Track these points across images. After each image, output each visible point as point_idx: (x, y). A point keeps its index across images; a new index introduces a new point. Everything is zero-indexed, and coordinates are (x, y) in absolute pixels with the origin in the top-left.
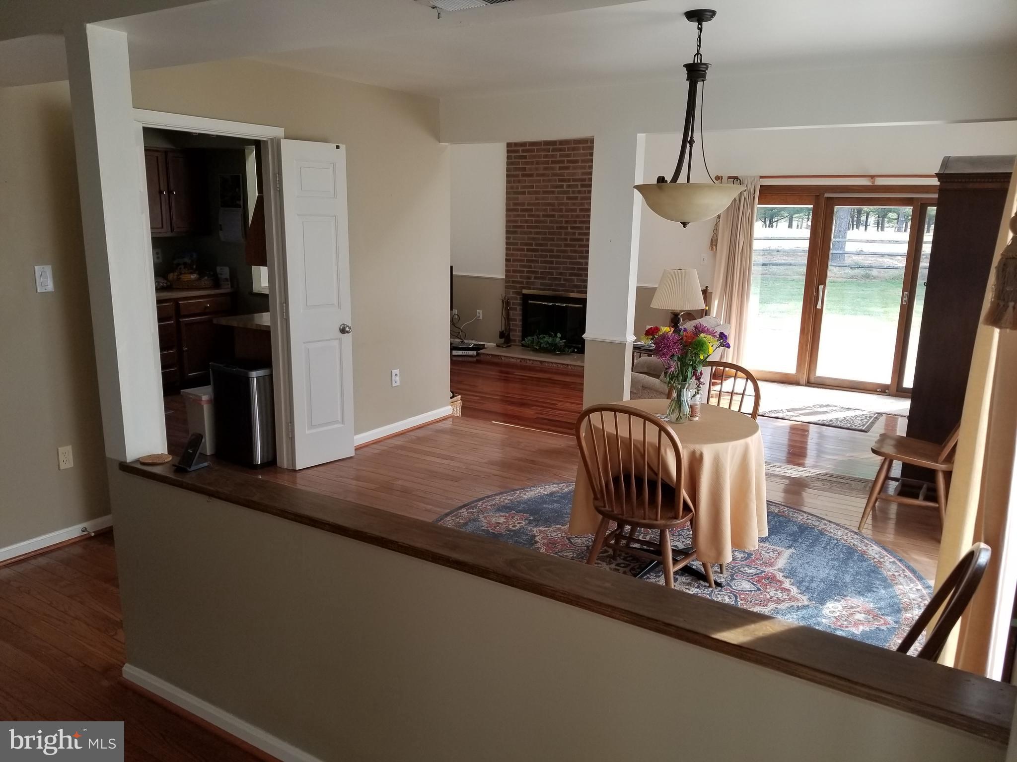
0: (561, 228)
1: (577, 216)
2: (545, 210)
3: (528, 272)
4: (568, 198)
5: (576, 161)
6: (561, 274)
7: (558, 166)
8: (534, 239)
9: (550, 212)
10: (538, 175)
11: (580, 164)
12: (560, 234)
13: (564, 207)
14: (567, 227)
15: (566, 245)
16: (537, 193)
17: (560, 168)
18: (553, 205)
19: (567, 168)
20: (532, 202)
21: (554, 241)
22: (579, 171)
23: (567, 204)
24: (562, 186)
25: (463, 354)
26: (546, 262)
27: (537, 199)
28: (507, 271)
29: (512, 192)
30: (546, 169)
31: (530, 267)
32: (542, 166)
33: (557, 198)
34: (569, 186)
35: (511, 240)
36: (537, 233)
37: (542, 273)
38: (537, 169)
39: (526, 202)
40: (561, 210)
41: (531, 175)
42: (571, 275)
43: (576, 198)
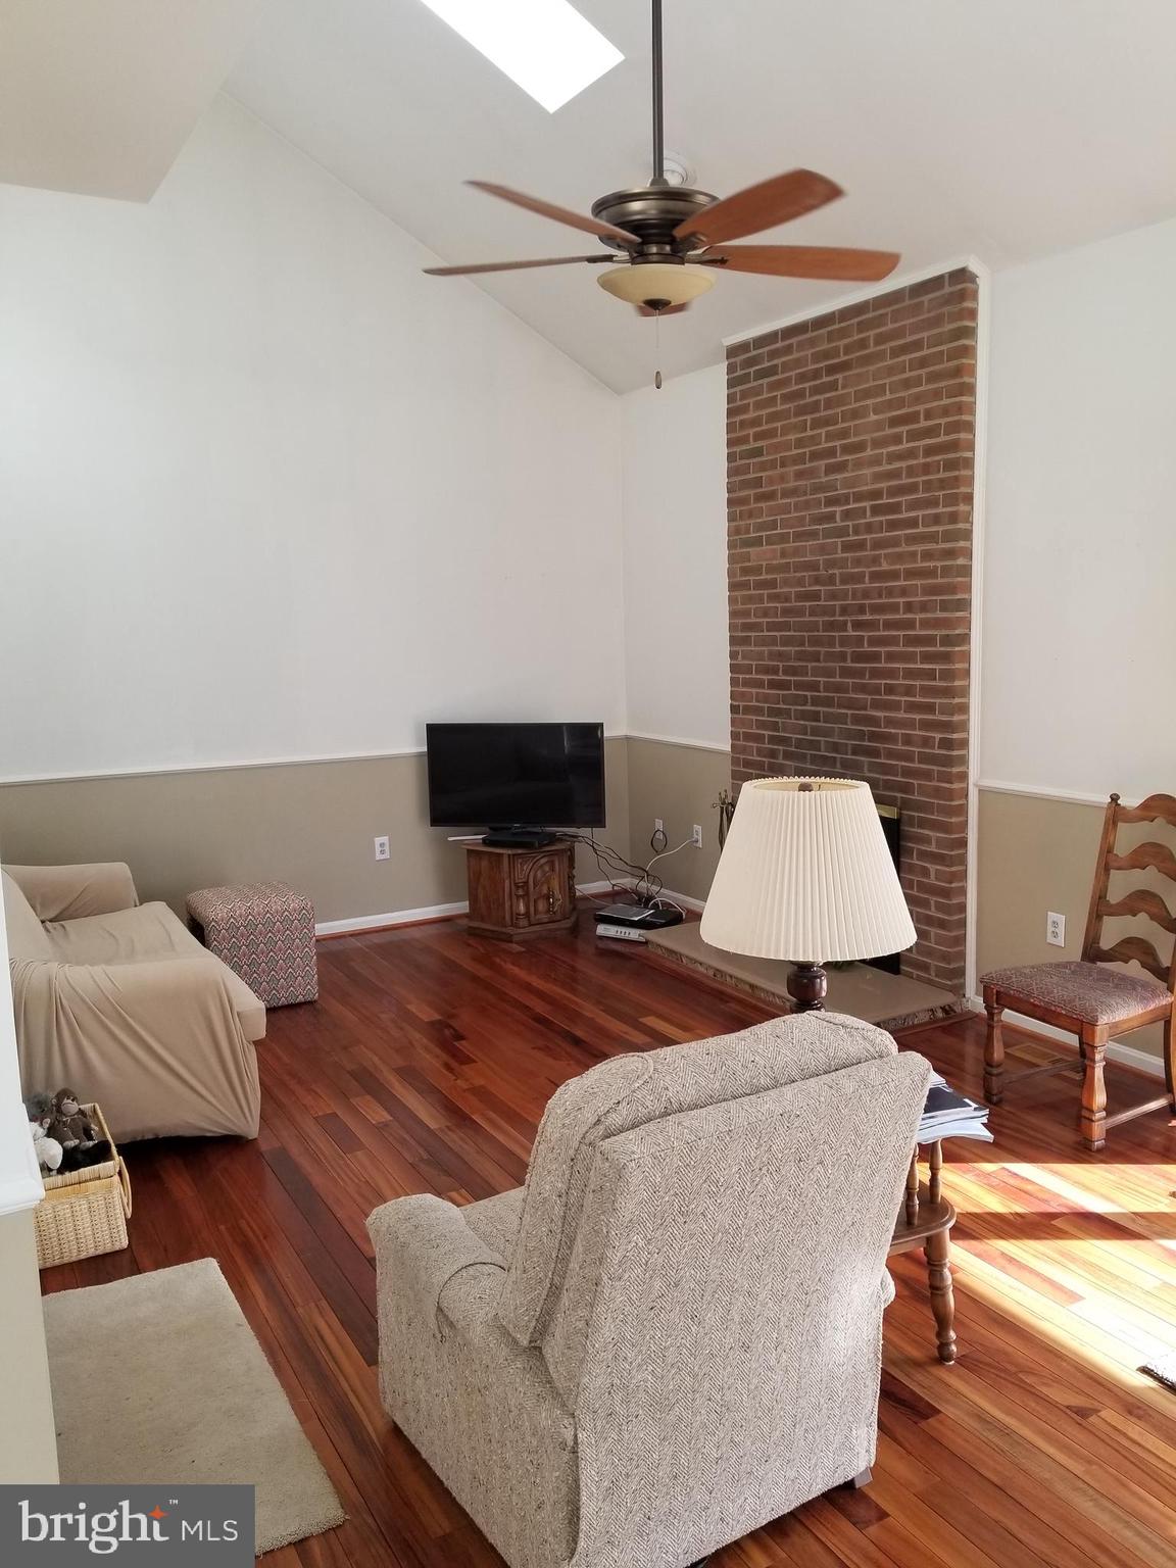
0: (831, 626)
1: (866, 594)
2: (800, 582)
3: (772, 739)
4: (847, 547)
5: (859, 447)
6: (835, 747)
7: (822, 463)
8: (780, 656)
9: (810, 585)
10: (786, 494)
11: (869, 452)
12: (831, 642)
13: (836, 571)
14: (845, 622)
15: (845, 672)
16: (783, 538)
17: (830, 470)
18: (814, 566)
19: (841, 467)
20: (774, 562)
21: (819, 661)
22: (867, 472)
23: (843, 563)
24: (830, 517)
25: (619, 935)
26: (803, 715)
27: (783, 554)
28: (734, 736)
29: (739, 541)
30: (799, 475)
31: (775, 726)
32: (792, 469)
33: (822, 549)
34: (847, 515)
35: (740, 661)
36: (786, 641)
37: (799, 743)
38: (782, 478)
39: (764, 564)
40: (831, 580)
41: (770, 496)
42: (856, 751)
43: (861, 545)
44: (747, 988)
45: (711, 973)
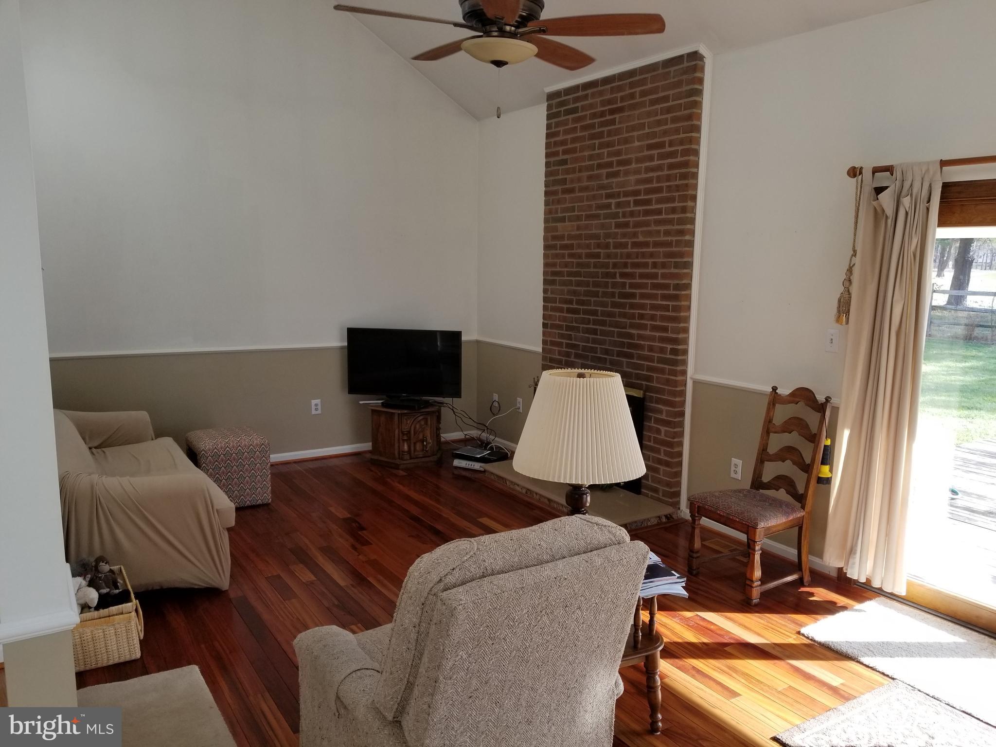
0: (607, 275)
1: (629, 256)
2: (588, 246)
3: (568, 346)
4: (618, 226)
5: (627, 162)
6: (607, 352)
7: (604, 171)
8: (574, 293)
9: (594, 249)
10: (582, 189)
11: (634, 166)
12: (606, 285)
13: (611, 240)
14: (615, 273)
15: (615, 305)
16: (579, 218)
17: (609, 175)
18: (597, 237)
19: (616, 174)
20: (573, 233)
21: (598, 297)
22: (632, 178)
23: (615, 235)
24: (608, 206)
25: (467, 466)
26: (588, 331)
27: (579, 228)
28: (544, 342)
29: (551, 218)
30: (590, 178)
31: (569, 337)
32: (585, 174)
33: (603, 226)
34: (618, 205)
35: (549, 295)
36: (579, 284)
37: (585, 349)
38: (579, 180)
39: (566, 234)
40: (607, 246)
41: (571, 191)
42: (619, 354)
43: (626, 225)
44: (546, 501)
45: (524, 491)
